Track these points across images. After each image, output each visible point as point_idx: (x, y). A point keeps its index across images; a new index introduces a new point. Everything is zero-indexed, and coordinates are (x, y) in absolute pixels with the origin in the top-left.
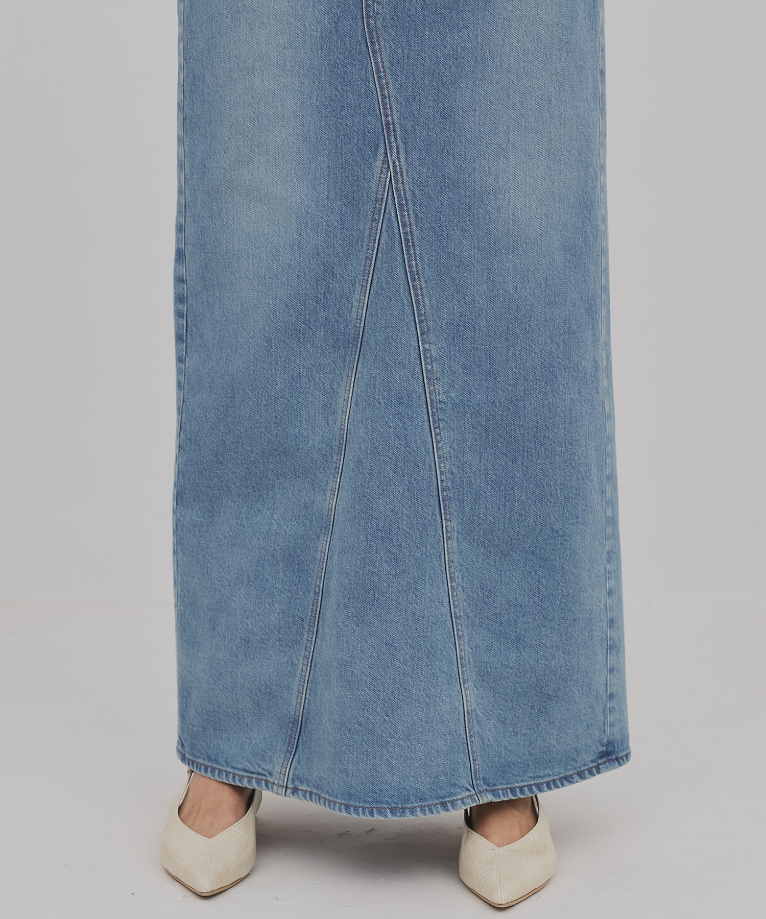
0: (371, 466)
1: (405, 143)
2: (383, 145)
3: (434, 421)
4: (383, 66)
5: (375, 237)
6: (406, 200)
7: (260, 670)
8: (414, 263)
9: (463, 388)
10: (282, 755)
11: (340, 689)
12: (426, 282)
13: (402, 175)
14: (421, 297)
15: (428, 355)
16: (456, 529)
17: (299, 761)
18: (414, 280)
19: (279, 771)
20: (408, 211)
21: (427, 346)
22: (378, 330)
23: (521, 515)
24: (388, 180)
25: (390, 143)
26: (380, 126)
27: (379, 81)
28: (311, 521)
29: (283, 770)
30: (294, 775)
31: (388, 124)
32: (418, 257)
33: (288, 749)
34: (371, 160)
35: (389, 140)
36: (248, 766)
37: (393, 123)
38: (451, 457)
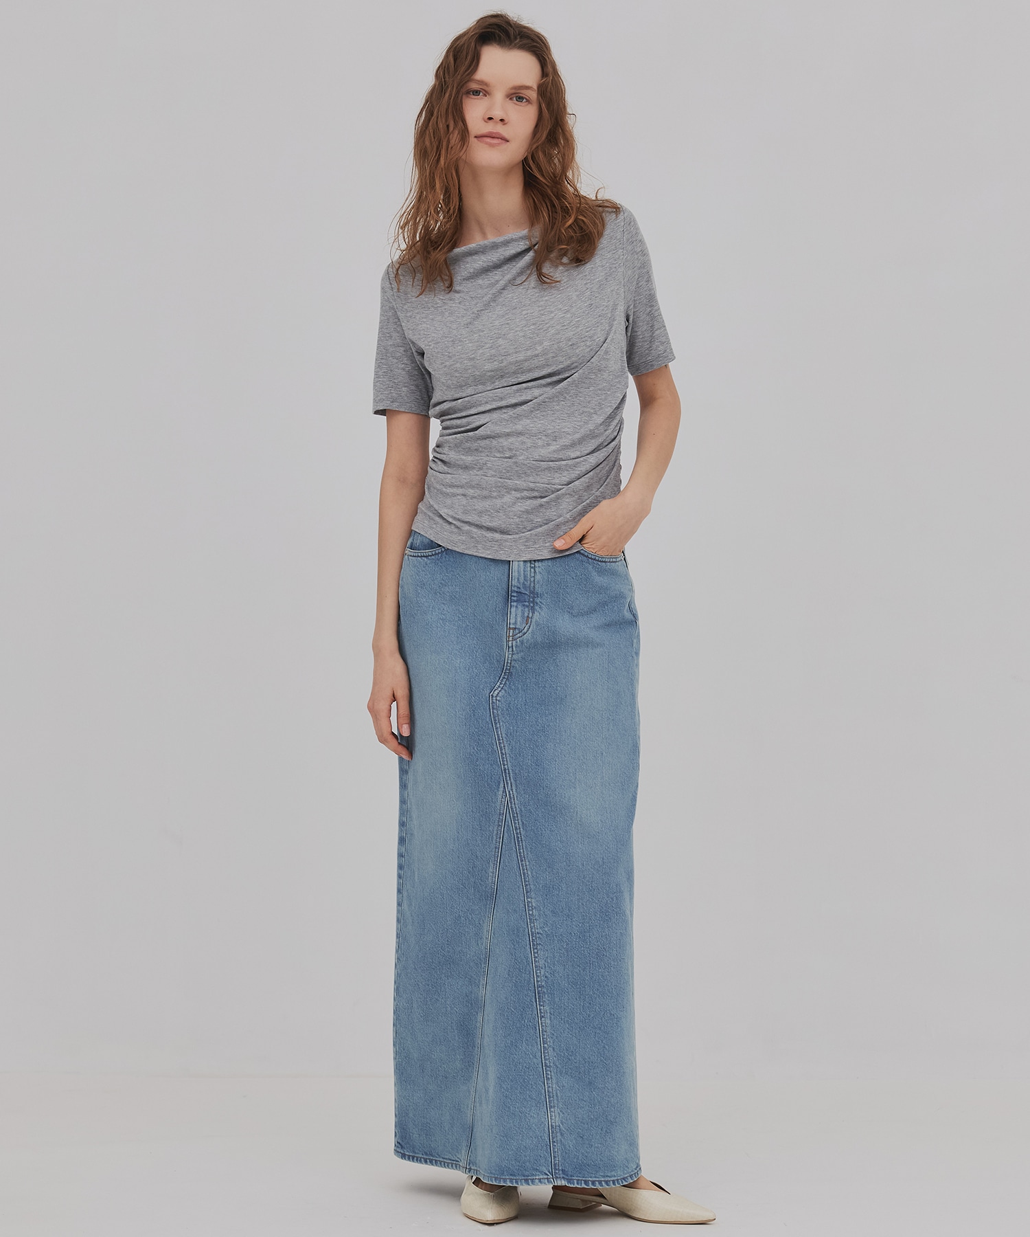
1: (515, 781)
2: (503, 782)
3: (534, 945)
5: (500, 835)
6: (517, 814)
8: (522, 851)
9: (552, 925)
10: (465, 1148)
12: (529, 861)
13: (514, 800)
14: (526, 871)
15: (530, 905)
16: (548, 1011)
18: (522, 861)
19: (464, 1158)
20: (518, 820)
21: (529, 900)
22: (505, 890)
23: (590, 1003)
24: (506, 802)
25: (506, 781)
26: (500, 771)
28: (471, 1004)
29: (466, 1157)
30: (470, 1160)
31: (505, 770)
32: (524, 847)
34: (496, 791)
35: (506, 779)
37: (509, 769)
38: (545, 967)
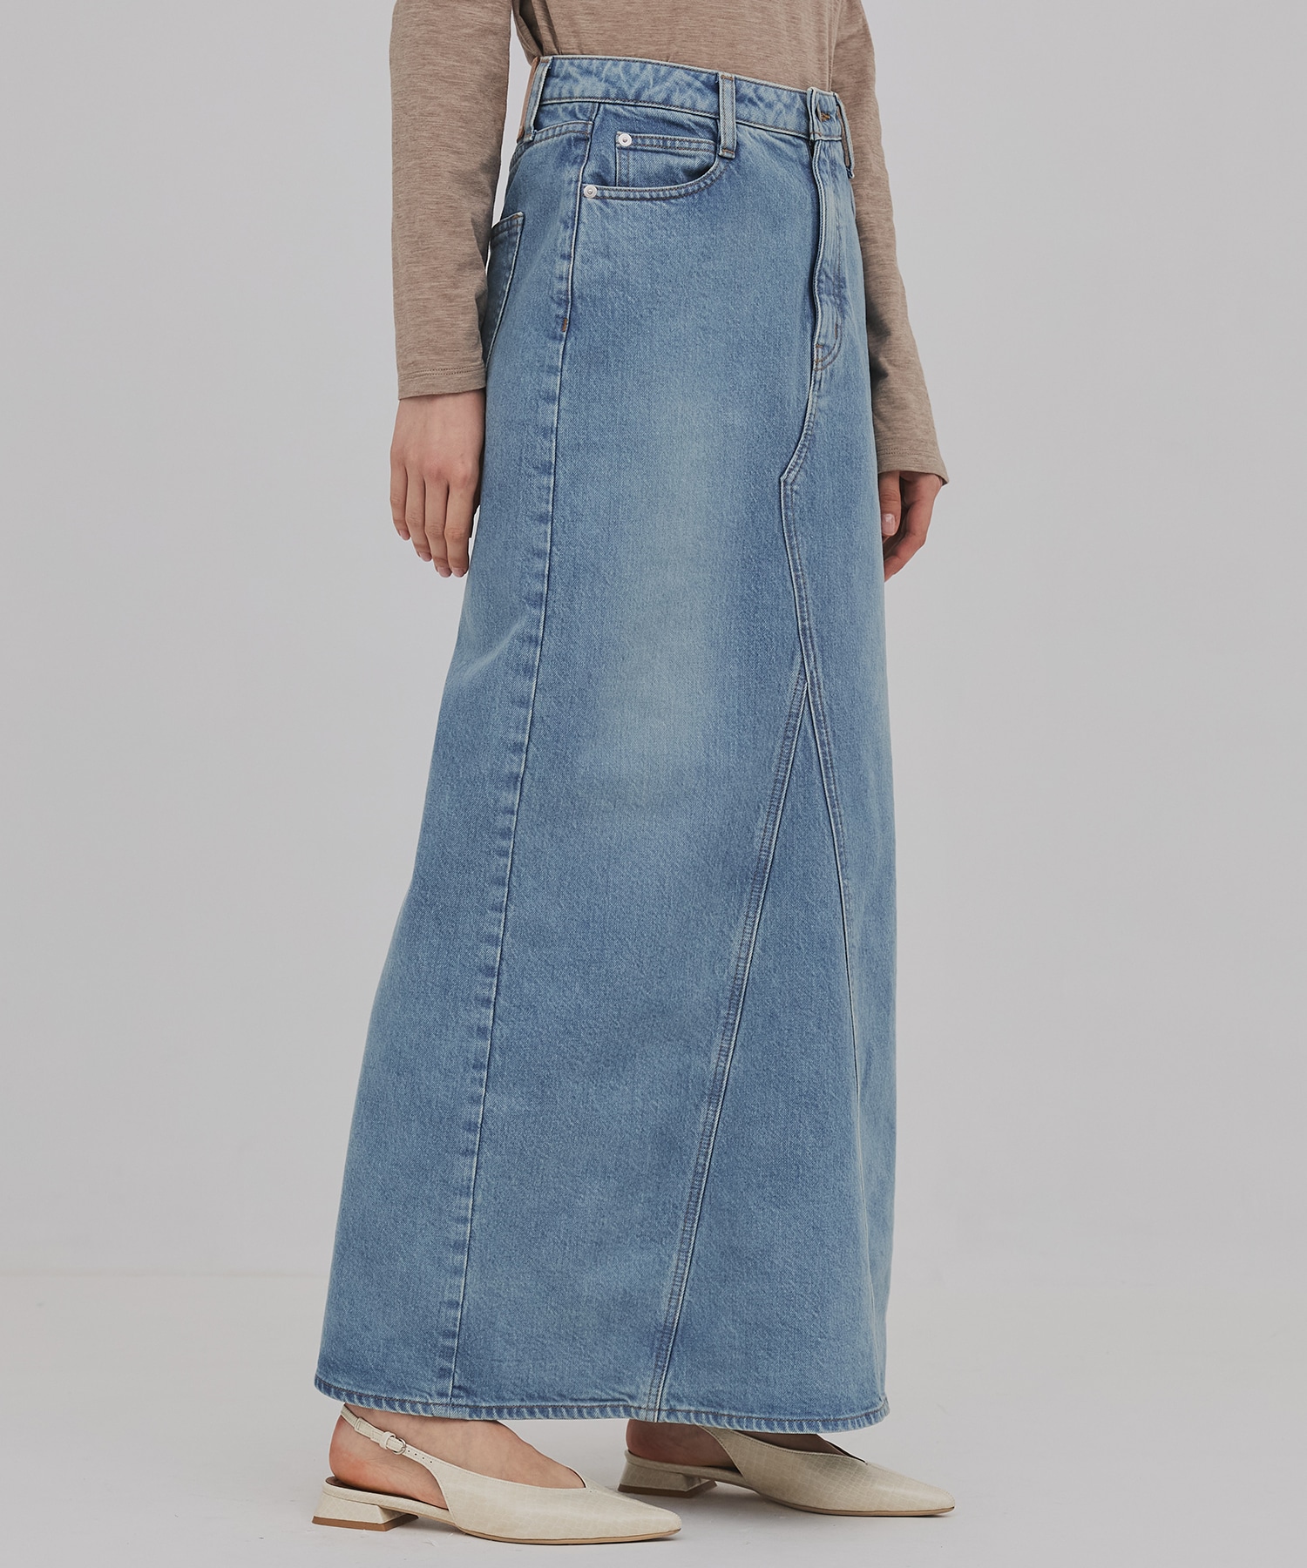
0: (791, 1021)
1: (822, 652)
2: (800, 653)
4: (800, 563)
5: (789, 757)
6: (823, 716)
7: (616, 1275)
8: (833, 787)
10: (650, 1373)
11: (754, 1282)
12: (844, 808)
13: (819, 688)
14: (840, 826)
17: (675, 1377)
18: (833, 807)
19: (648, 1392)
20: (826, 729)
22: (795, 864)
24: (805, 693)
25: (807, 651)
26: (796, 631)
27: (796, 580)
28: (687, 1089)
29: (654, 1390)
30: (669, 1393)
31: (804, 629)
32: (837, 781)
33: (656, 1365)
34: (786, 670)
35: (806, 647)
36: (598, 1393)
37: (810, 628)
